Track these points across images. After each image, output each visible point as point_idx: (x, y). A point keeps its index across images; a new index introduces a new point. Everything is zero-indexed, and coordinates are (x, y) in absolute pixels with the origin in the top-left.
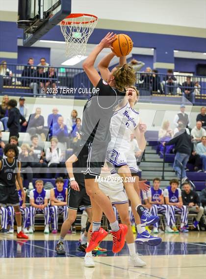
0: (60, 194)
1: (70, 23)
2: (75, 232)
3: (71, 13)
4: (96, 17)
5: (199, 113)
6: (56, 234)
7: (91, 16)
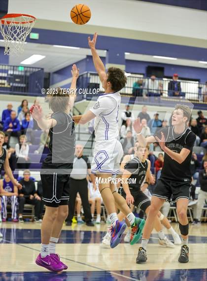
0: (8, 185)
1: (8, 23)
2: (22, 221)
3: (8, 13)
4: (35, 18)
5: (141, 111)
6: (5, 223)
7: (29, 16)
